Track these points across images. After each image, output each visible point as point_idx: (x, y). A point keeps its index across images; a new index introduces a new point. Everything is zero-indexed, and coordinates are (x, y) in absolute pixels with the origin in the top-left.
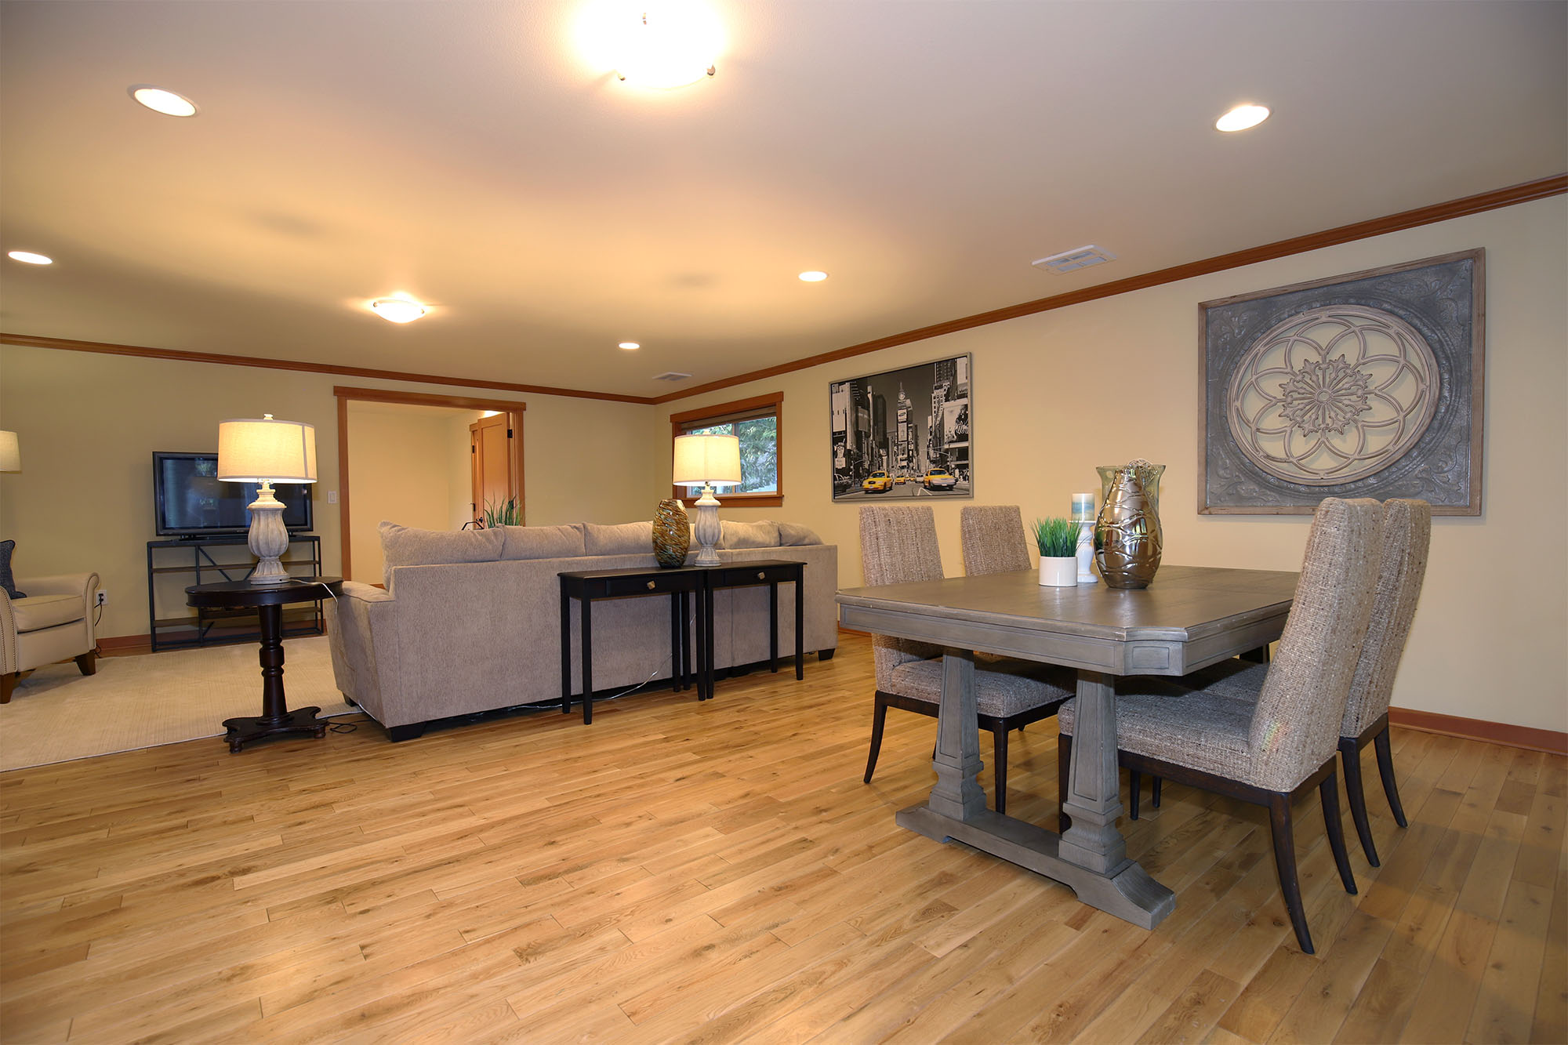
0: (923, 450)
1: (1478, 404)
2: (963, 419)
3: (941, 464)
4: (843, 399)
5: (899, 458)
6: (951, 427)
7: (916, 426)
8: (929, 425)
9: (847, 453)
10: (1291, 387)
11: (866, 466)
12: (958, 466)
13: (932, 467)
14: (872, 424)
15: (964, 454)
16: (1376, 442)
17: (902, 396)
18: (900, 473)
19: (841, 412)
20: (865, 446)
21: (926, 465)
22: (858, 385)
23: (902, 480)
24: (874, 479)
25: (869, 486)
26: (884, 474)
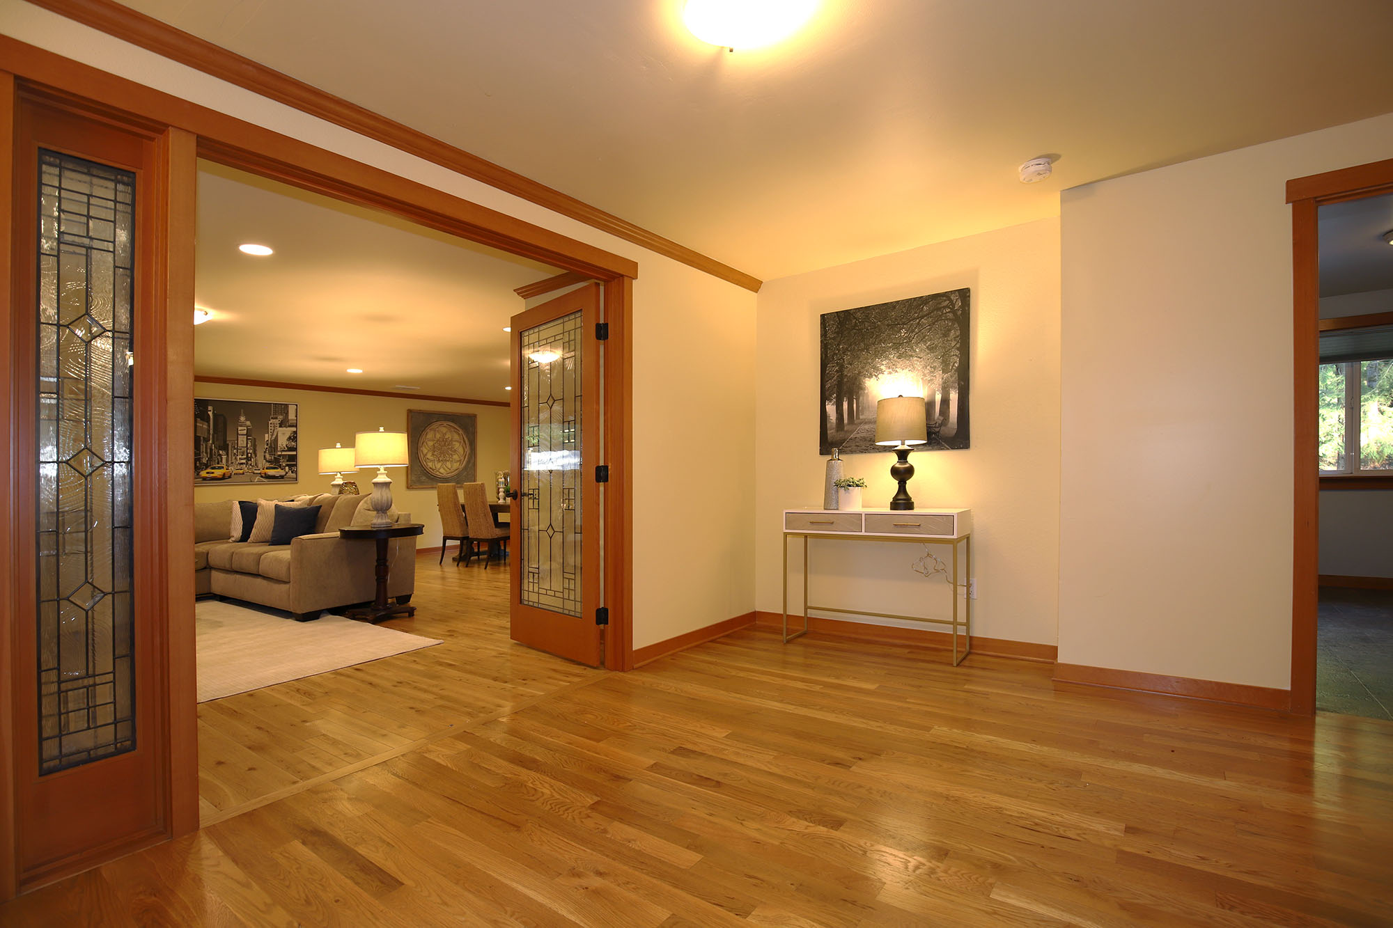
0: (260, 454)
1: (475, 457)
3: (275, 463)
5: (238, 457)
6: (283, 441)
7: (254, 439)
8: (266, 439)
10: (435, 445)
11: (204, 461)
12: (287, 465)
13: (268, 465)
14: (211, 432)
15: (294, 458)
16: (456, 465)
17: (242, 419)
18: (239, 467)
21: (262, 463)
22: (200, 404)
23: (241, 471)
24: (213, 471)
25: (207, 475)
26: (223, 467)
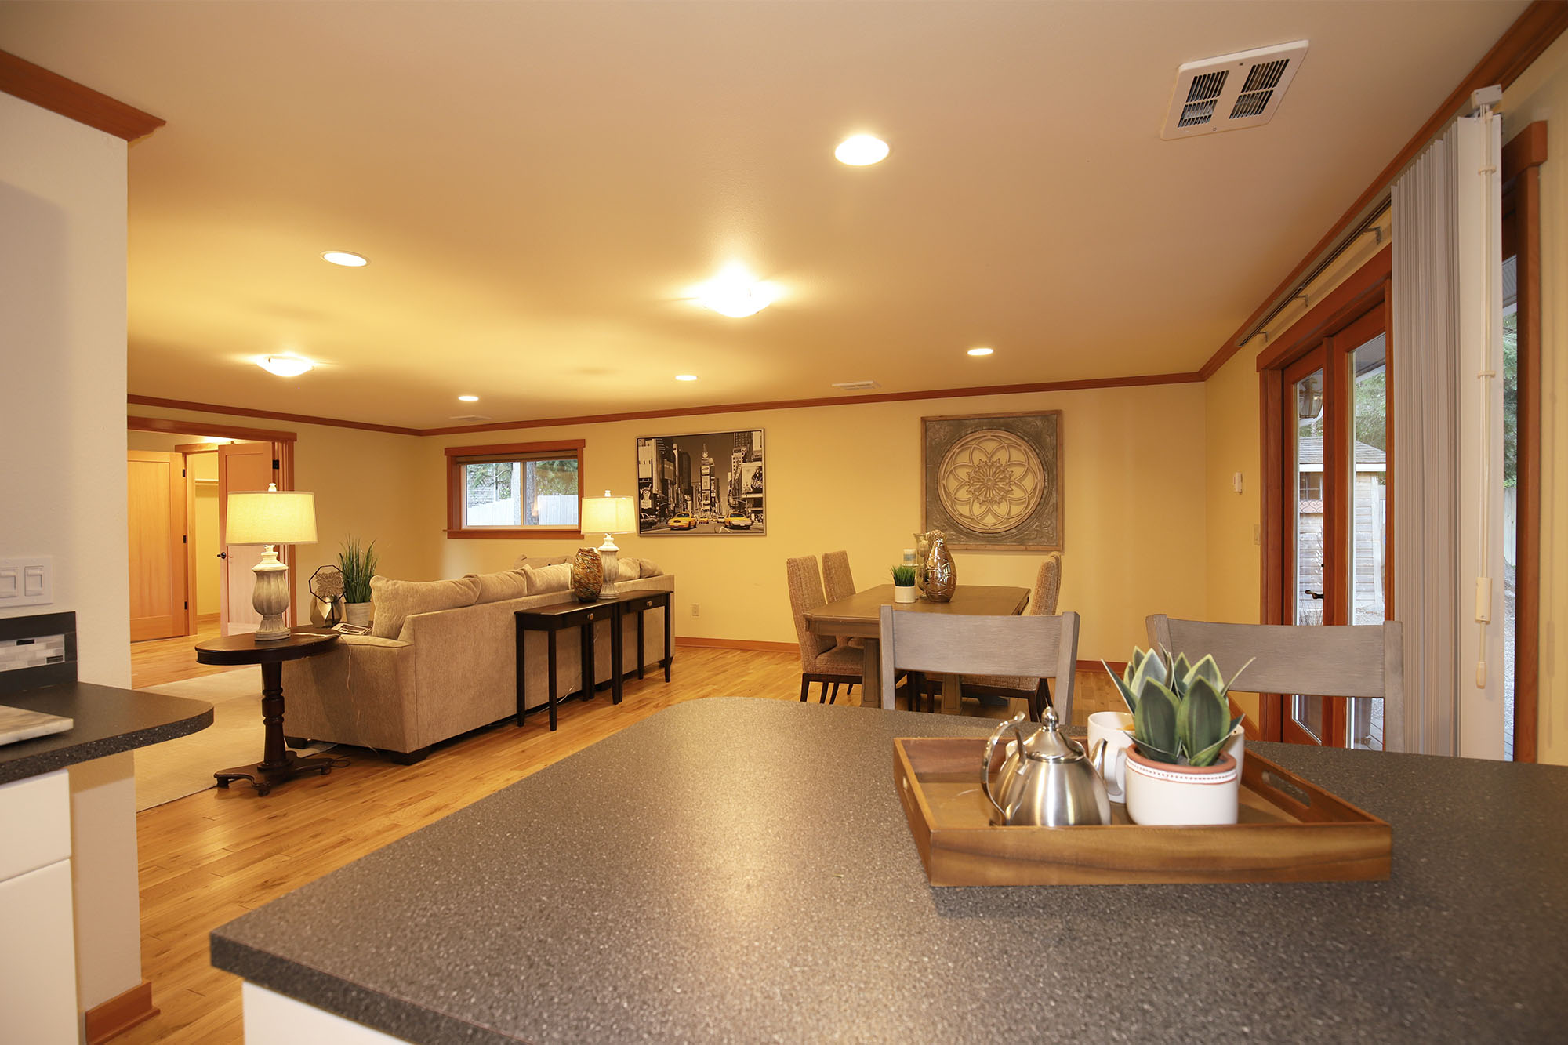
0: (724, 498)
1: (1061, 492)
2: (758, 476)
3: (740, 509)
4: (650, 452)
5: (702, 503)
6: (747, 482)
7: (718, 479)
8: (730, 479)
9: (653, 497)
10: (973, 475)
11: (672, 507)
12: (753, 512)
13: (732, 511)
14: (677, 474)
15: (759, 502)
17: (705, 455)
18: (703, 515)
19: (647, 462)
20: (670, 494)
21: (726, 510)
22: (665, 444)
23: (705, 520)
24: (679, 519)
25: (675, 524)
26: (688, 515)
